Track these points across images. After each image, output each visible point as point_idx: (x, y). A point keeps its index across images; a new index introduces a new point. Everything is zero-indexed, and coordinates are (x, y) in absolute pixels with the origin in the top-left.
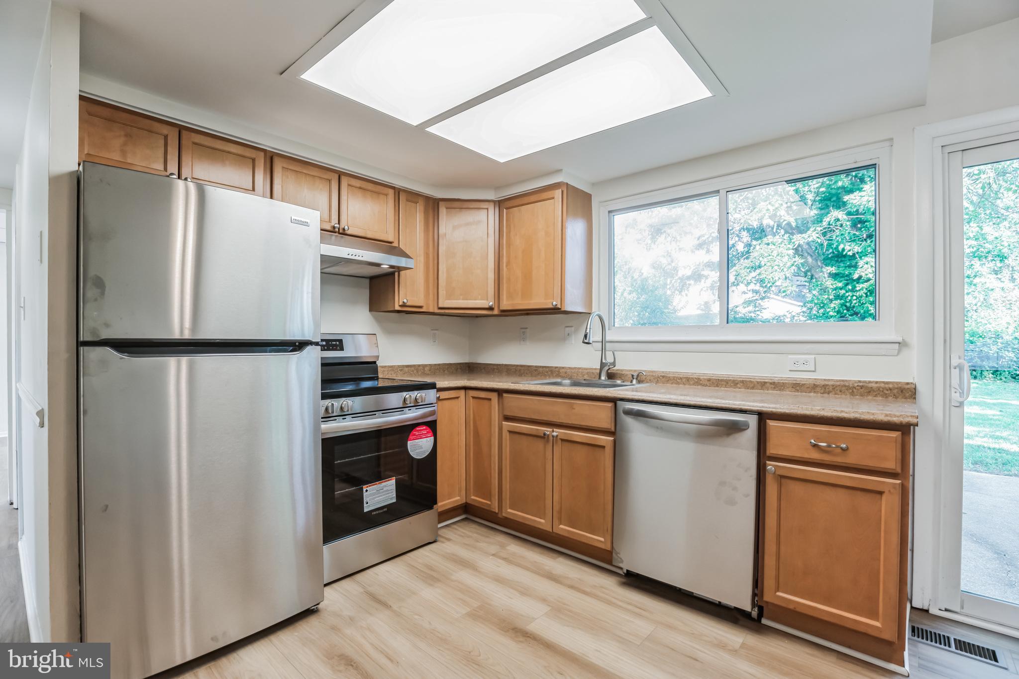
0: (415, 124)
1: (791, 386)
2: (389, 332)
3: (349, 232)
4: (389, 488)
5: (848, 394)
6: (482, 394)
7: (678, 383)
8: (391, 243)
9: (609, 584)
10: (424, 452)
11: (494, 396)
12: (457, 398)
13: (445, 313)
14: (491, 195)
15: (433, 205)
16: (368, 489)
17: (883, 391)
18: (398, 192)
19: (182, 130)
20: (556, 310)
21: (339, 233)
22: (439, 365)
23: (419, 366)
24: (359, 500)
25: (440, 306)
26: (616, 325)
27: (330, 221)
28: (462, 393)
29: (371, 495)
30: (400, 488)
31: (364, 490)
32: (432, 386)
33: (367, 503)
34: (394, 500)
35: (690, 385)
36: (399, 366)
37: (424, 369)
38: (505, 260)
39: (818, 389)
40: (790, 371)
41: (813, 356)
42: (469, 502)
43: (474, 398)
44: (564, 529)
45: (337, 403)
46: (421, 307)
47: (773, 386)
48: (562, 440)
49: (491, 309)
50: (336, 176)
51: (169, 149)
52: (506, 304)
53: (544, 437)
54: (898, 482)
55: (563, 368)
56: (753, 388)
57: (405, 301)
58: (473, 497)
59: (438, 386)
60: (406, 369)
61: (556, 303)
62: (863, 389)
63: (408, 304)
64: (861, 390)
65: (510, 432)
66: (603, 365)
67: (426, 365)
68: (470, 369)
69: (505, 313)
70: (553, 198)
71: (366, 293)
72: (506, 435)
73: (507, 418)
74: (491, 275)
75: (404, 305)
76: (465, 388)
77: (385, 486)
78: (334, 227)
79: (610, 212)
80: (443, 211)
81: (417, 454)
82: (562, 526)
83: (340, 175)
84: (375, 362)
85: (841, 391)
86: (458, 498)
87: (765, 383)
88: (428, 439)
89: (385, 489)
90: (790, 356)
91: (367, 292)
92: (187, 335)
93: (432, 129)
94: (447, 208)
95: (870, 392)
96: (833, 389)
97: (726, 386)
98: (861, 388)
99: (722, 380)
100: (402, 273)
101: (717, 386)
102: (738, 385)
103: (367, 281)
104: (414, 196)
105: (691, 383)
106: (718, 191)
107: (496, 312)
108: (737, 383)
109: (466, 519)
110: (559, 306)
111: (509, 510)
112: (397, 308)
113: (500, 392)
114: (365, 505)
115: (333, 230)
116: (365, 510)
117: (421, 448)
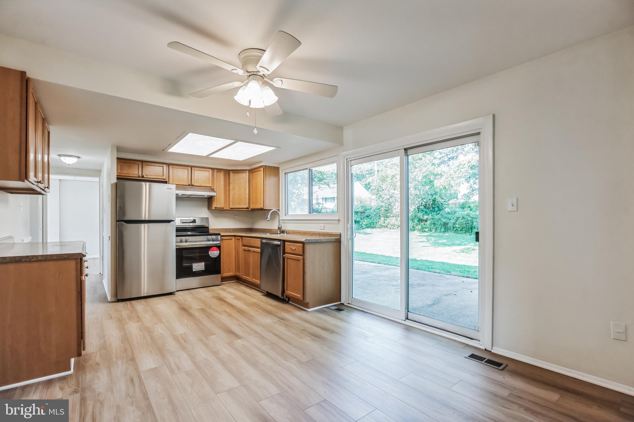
0: (205, 155)
2: (215, 217)
3: (194, 185)
4: (202, 265)
5: (328, 236)
6: (238, 238)
8: (211, 187)
11: (240, 238)
12: (232, 239)
13: (232, 209)
14: (248, 168)
15: (227, 172)
17: (334, 235)
18: (213, 169)
19: (142, 162)
20: (262, 209)
22: (237, 228)
23: (228, 229)
24: (191, 267)
25: (231, 207)
26: (289, 214)
27: (188, 182)
28: (233, 238)
29: (196, 266)
30: (205, 265)
31: (193, 265)
32: (219, 234)
33: (194, 269)
34: (204, 269)
36: (219, 229)
37: (230, 230)
38: (251, 191)
40: (320, 229)
41: (323, 225)
42: (236, 275)
43: (237, 239)
44: (253, 280)
45: (184, 238)
46: (223, 208)
48: (253, 252)
49: (247, 208)
50: (189, 167)
51: (139, 168)
52: (252, 207)
53: (249, 251)
54: (302, 257)
57: (216, 206)
58: (237, 273)
59: (221, 235)
60: (222, 230)
61: (262, 206)
63: (217, 207)
65: (244, 250)
66: (279, 228)
67: (231, 229)
68: (251, 230)
69: (253, 210)
70: (261, 171)
71: (207, 203)
72: (243, 251)
73: (244, 246)
74: (247, 196)
75: (216, 208)
76: (235, 236)
77: (200, 264)
78: (189, 184)
79: (285, 173)
80: (232, 174)
81: (213, 256)
83: (192, 167)
84: (208, 227)
86: (232, 273)
90: (320, 224)
92: (147, 219)
93: (211, 156)
94: (233, 173)
99: (305, 233)
100: (215, 197)
103: (207, 200)
104: (219, 170)
105: (299, 234)
106: (307, 169)
107: (250, 209)
109: (237, 282)
111: (244, 276)
112: (213, 209)
113: (242, 237)
115: (189, 185)
116: (193, 271)
117: (214, 254)
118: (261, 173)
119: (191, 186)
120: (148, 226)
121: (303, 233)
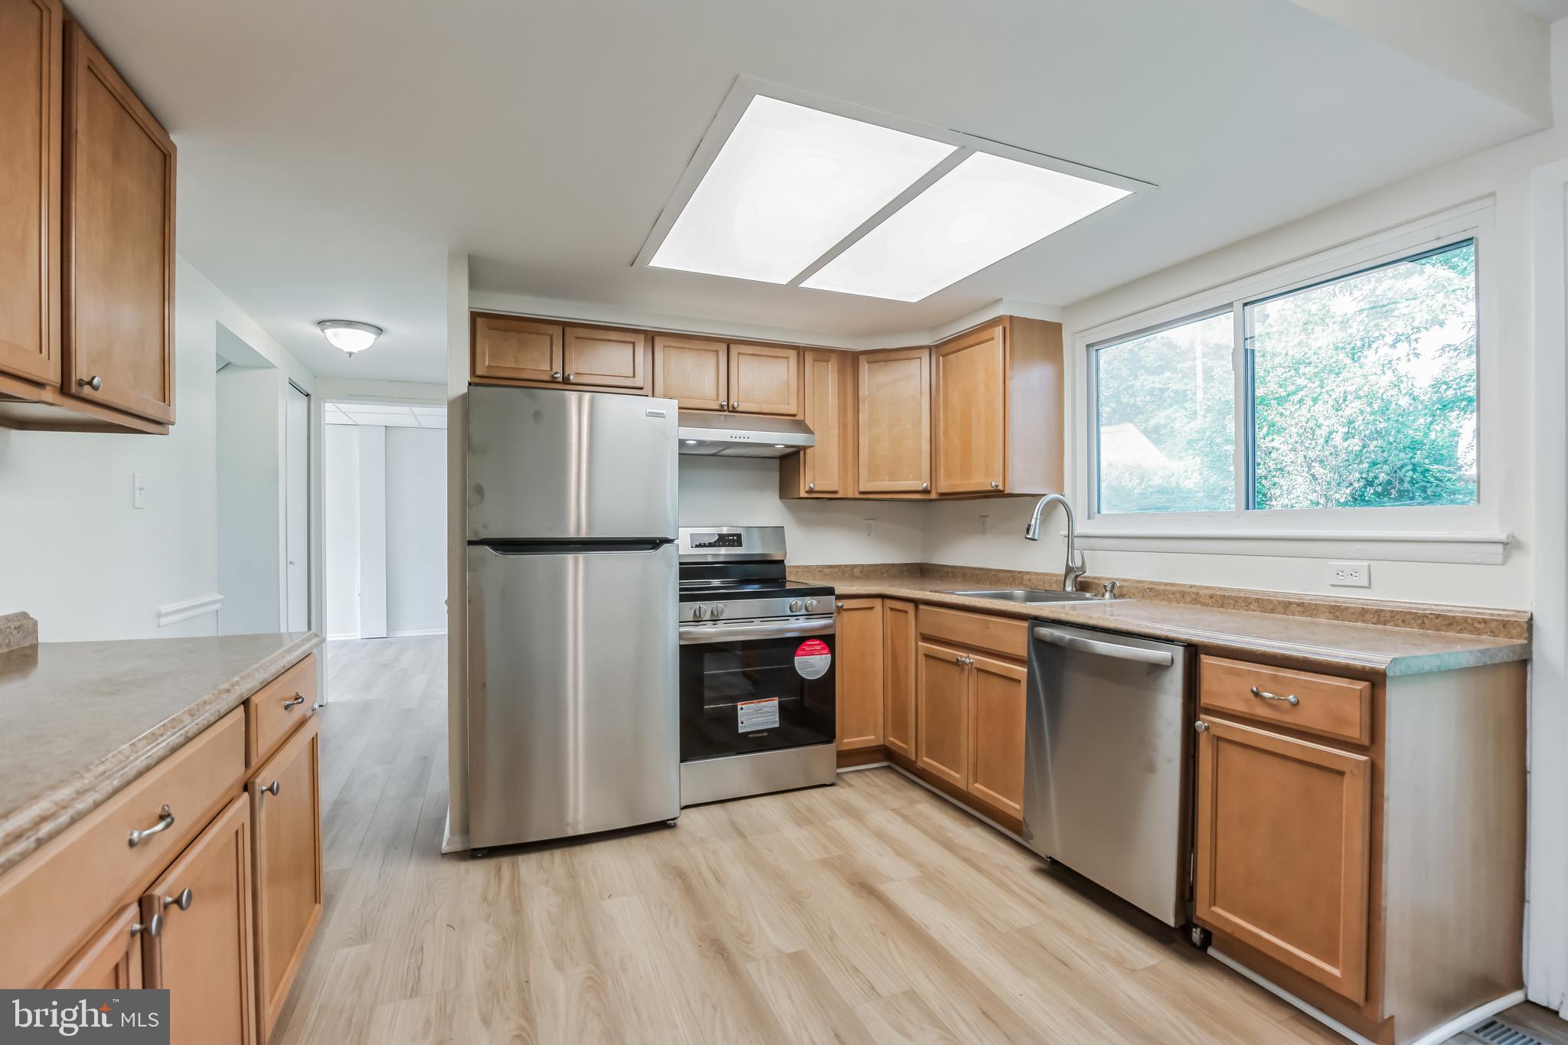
0: (784, 282)
1: (1328, 611)
2: (805, 523)
3: (739, 409)
4: (770, 710)
5: (1415, 625)
6: (899, 605)
7: (1170, 601)
8: (794, 415)
9: (1018, 867)
10: (817, 672)
11: (910, 607)
12: (872, 608)
13: (866, 497)
14: (927, 340)
15: (850, 361)
16: (743, 706)
17: (1472, 624)
18: (801, 351)
19: (565, 326)
20: (997, 494)
21: (729, 412)
22: (876, 565)
23: (846, 566)
24: (732, 717)
25: (861, 490)
26: (1104, 511)
27: (718, 400)
28: (878, 603)
29: (747, 714)
30: (783, 709)
31: (739, 707)
32: (829, 591)
33: (742, 723)
34: (777, 725)
35: (1185, 602)
36: (818, 567)
37: (852, 571)
38: (942, 426)
39: (1369, 616)
40: (1332, 585)
41: (1366, 563)
42: (887, 744)
43: (891, 609)
44: (979, 789)
45: (707, 607)
46: (836, 492)
47: (1301, 609)
48: (978, 670)
49: (926, 491)
50: (724, 346)
51: (554, 348)
52: (944, 485)
53: (958, 663)
54: (1363, 758)
55: (1028, 573)
56: (1272, 611)
57: (812, 485)
58: (891, 739)
59: (836, 592)
60: (827, 570)
61: (995, 482)
62: (1439, 620)
63: (816, 489)
64: (1436, 620)
65: (927, 656)
66: (1069, 570)
67: (856, 566)
68: (922, 572)
69: (945, 497)
70: (993, 339)
71: (775, 477)
72: (922, 659)
73: (926, 638)
74: (925, 446)
75: (811, 491)
76: (883, 597)
77: (765, 707)
78: (722, 406)
79: (1088, 346)
80: (864, 368)
81: (808, 673)
82: (977, 785)
83: (729, 343)
84: (782, 562)
85: (1404, 622)
86: (873, 737)
87: (1290, 603)
88: (823, 656)
89: (765, 710)
90: (1332, 563)
91: (777, 475)
93: (808, 284)
94: (869, 363)
95: (1450, 624)
96: (1392, 617)
97: (1234, 606)
98: (1437, 618)
99: (1229, 597)
100: (808, 451)
101: (1222, 606)
102: (1252, 606)
103: (777, 462)
104: (822, 353)
105: (1188, 600)
106: (1231, 305)
107: (933, 496)
108: (1250, 603)
109: (888, 768)
110: (1001, 488)
111: (925, 759)
112: (803, 494)
113: (916, 602)
114: (740, 725)
115: (721, 409)
116: (740, 731)
117: (813, 666)
118: (994, 350)
119: (726, 413)
120: (586, 560)
121: (1211, 596)
